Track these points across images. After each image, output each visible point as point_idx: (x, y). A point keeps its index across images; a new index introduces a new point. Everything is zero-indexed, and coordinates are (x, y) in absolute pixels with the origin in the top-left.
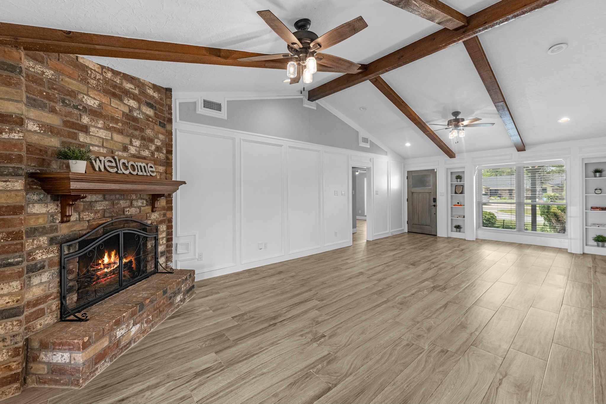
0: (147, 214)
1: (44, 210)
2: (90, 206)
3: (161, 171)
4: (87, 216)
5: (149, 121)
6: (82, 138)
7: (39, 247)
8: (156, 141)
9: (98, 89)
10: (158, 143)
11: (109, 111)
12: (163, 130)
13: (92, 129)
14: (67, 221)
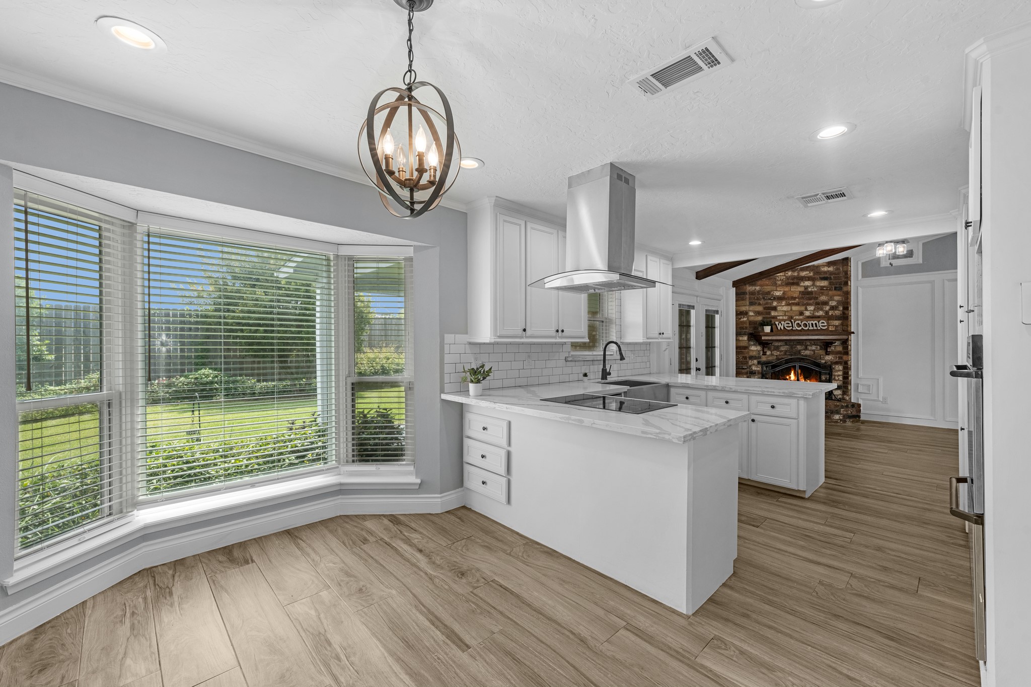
0: (821, 355)
1: (755, 349)
2: (777, 348)
3: (837, 324)
4: (776, 353)
5: (823, 290)
6: (773, 313)
7: (754, 364)
8: (830, 302)
9: (781, 285)
10: (833, 303)
11: (789, 294)
12: (839, 293)
13: (778, 308)
14: (765, 355)
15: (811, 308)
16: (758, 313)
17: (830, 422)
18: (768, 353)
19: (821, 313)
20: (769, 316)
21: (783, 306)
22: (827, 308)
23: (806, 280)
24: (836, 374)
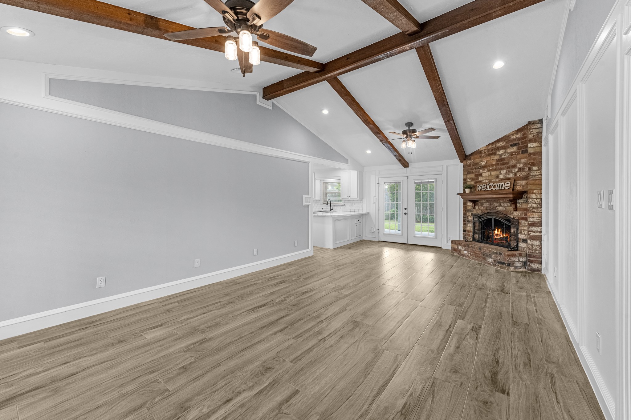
0: (510, 211)
1: (470, 205)
2: (482, 204)
3: (523, 184)
4: (481, 208)
5: (514, 155)
6: (480, 179)
8: (518, 165)
9: (485, 156)
10: (520, 166)
11: (490, 163)
12: (525, 155)
13: (483, 174)
14: (475, 209)
15: (504, 172)
16: (472, 179)
18: (477, 208)
19: (511, 175)
20: (478, 181)
21: (486, 172)
22: (516, 170)
23: (501, 150)
24: (522, 228)
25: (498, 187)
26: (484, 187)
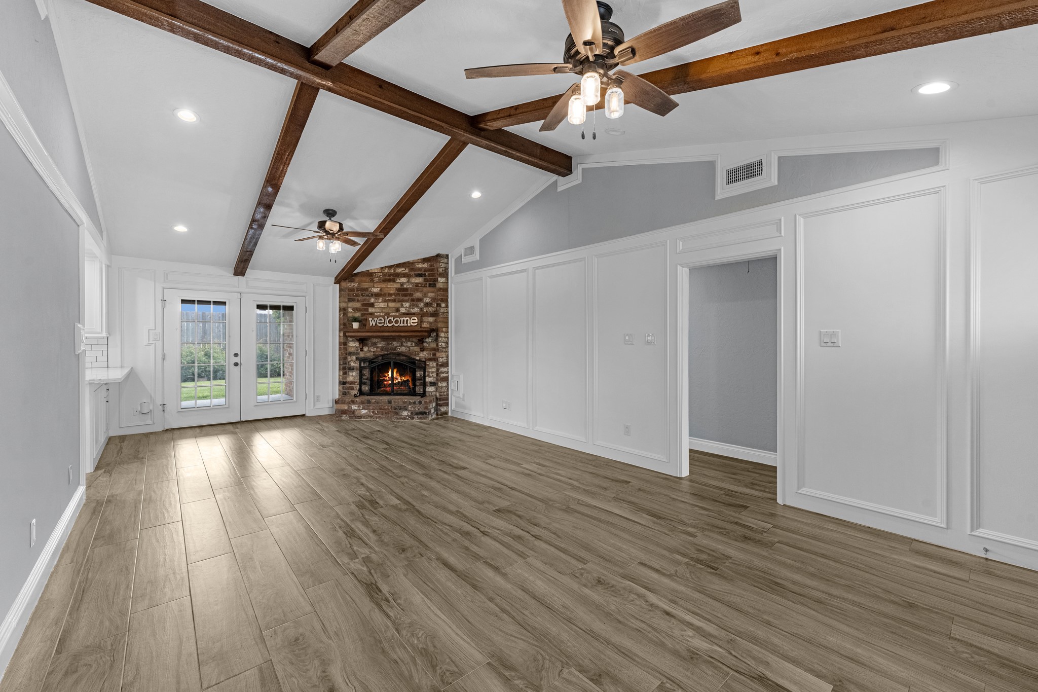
0: (415, 352)
1: (354, 345)
2: (374, 344)
3: (431, 321)
4: (373, 349)
5: (418, 286)
6: (371, 310)
7: (352, 360)
8: (425, 299)
9: (379, 282)
10: (427, 300)
11: (386, 291)
12: (432, 289)
13: (376, 304)
14: (363, 351)
15: (407, 305)
16: (356, 310)
17: (399, 419)
18: (366, 349)
19: (416, 310)
20: (367, 312)
21: (380, 302)
22: (422, 305)
23: (402, 277)
24: (430, 370)
25: (402, 323)
26: (380, 321)
